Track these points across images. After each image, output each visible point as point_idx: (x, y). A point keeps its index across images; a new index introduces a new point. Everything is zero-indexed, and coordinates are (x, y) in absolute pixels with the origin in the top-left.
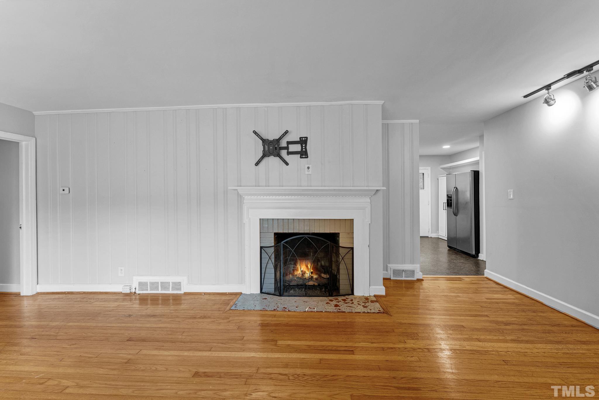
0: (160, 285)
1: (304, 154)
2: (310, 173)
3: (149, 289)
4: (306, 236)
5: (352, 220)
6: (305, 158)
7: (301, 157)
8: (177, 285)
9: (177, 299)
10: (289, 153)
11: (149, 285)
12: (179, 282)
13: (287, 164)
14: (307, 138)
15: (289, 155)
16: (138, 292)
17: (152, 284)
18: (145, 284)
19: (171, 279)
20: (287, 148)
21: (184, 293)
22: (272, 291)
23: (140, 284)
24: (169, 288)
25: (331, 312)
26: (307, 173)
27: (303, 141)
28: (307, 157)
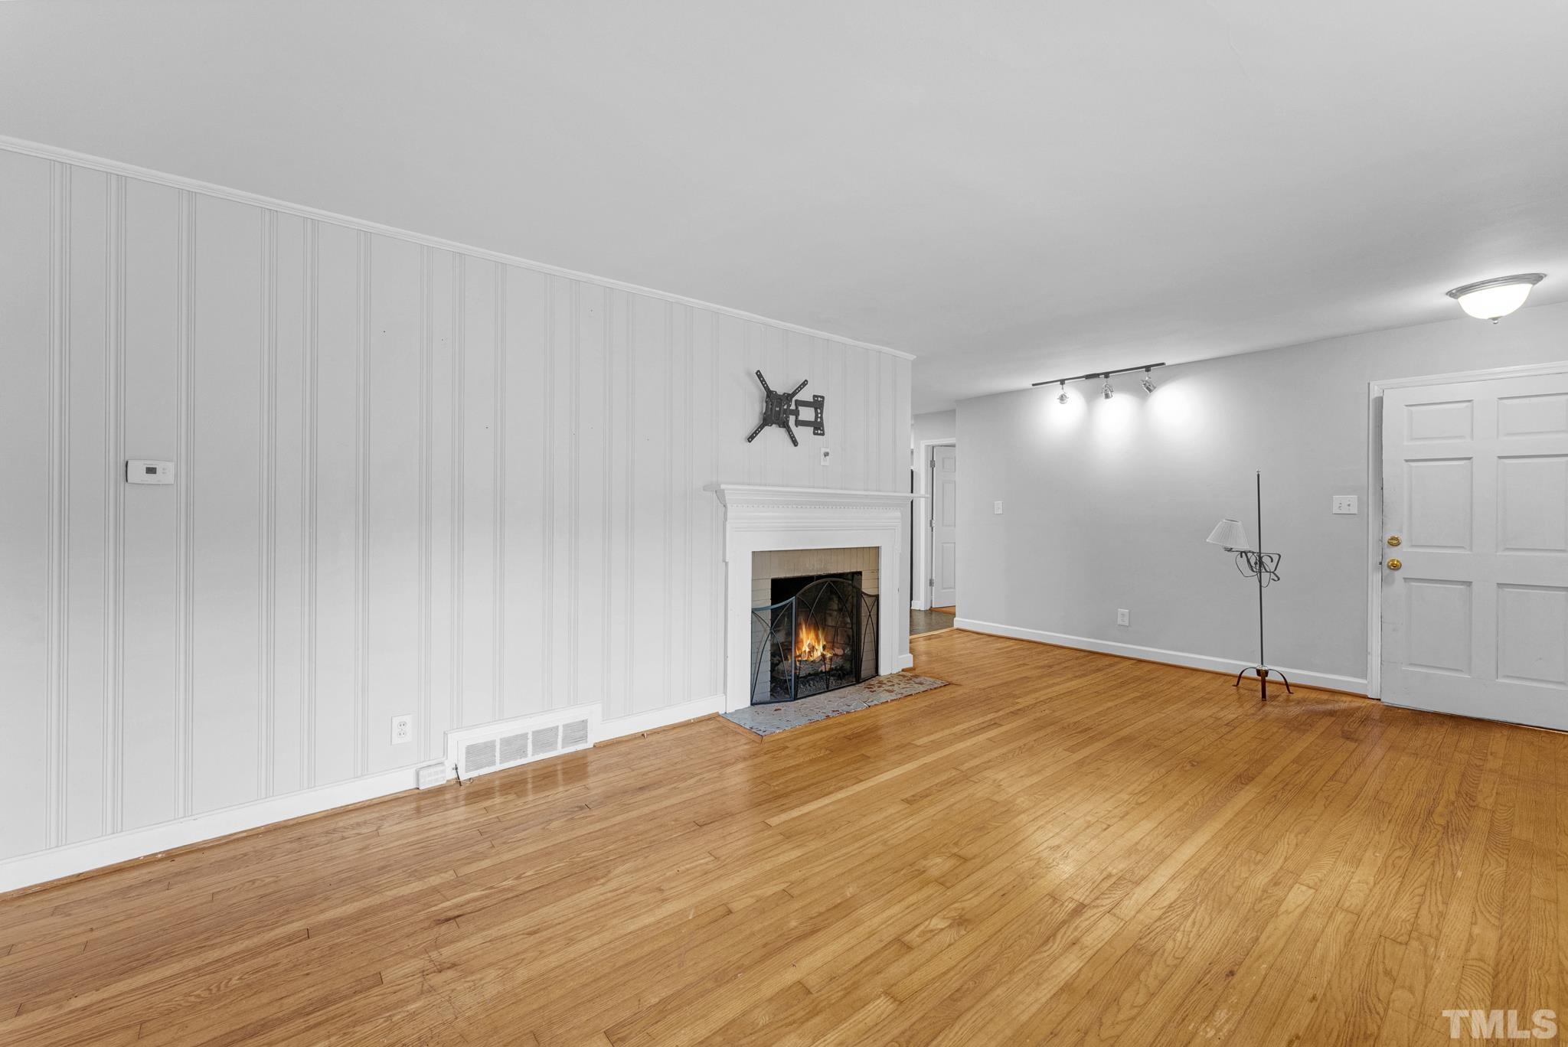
0: (530, 742)
1: (818, 427)
2: (827, 464)
3: (498, 759)
4: (829, 579)
5: (877, 548)
6: (820, 434)
7: (815, 434)
8: (579, 729)
9: (574, 767)
10: (798, 423)
11: (498, 747)
12: (583, 721)
13: (795, 443)
14: (823, 397)
15: (799, 427)
16: (464, 776)
17: (507, 742)
18: (490, 746)
19: (560, 718)
20: (796, 413)
21: (594, 746)
22: (767, 696)
23: (471, 751)
24: (557, 743)
25: (887, 702)
26: (822, 463)
27: (818, 404)
28: (823, 434)
